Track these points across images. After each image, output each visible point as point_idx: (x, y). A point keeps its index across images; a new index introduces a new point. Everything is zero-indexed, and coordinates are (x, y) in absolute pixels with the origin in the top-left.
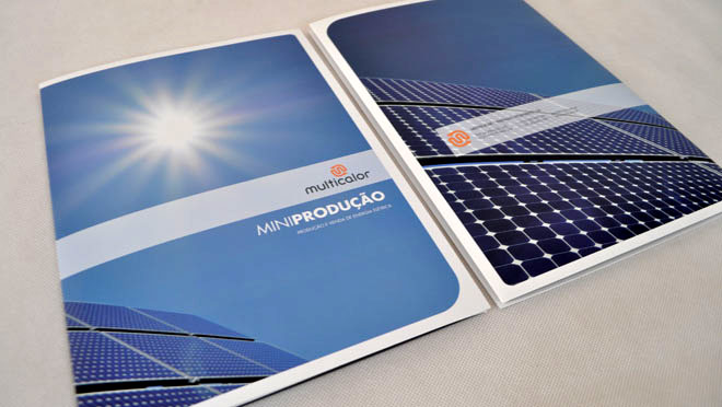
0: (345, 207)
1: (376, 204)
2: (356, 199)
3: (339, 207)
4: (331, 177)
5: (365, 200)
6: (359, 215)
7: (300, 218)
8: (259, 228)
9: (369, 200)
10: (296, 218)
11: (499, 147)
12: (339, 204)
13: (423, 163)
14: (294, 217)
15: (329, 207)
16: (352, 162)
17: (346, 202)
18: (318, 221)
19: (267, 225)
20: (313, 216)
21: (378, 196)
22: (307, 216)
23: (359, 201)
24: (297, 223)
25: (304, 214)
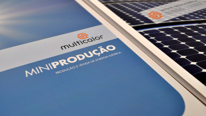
0: (89, 55)
1: (110, 52)
2: (96, 50)
3: (84, 56)
4: (78, 40)
5: (102, 50)
6: (100, 59)
7: (58, 63)
8: (27, 72)
9: (105, 50)
10: (54, 65)
11: (180, 18)
12: (85, 54)
13: (136, 28)
14: (53, 64)
15: (78, 56)
16: (91, 32)
17: (90, 52)
18: (71, 65)
19: (33, 70)
20: (67, 62)
21: (111, 48)
22: (63, 62)
23: (99, 51)
24: (55, 67)
25: (60, 61)
